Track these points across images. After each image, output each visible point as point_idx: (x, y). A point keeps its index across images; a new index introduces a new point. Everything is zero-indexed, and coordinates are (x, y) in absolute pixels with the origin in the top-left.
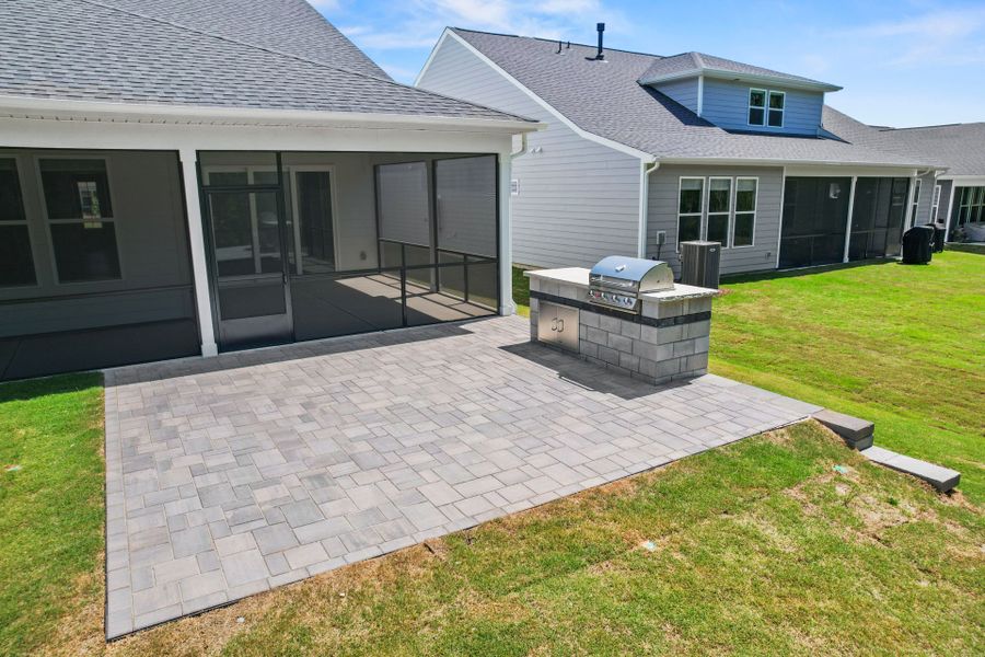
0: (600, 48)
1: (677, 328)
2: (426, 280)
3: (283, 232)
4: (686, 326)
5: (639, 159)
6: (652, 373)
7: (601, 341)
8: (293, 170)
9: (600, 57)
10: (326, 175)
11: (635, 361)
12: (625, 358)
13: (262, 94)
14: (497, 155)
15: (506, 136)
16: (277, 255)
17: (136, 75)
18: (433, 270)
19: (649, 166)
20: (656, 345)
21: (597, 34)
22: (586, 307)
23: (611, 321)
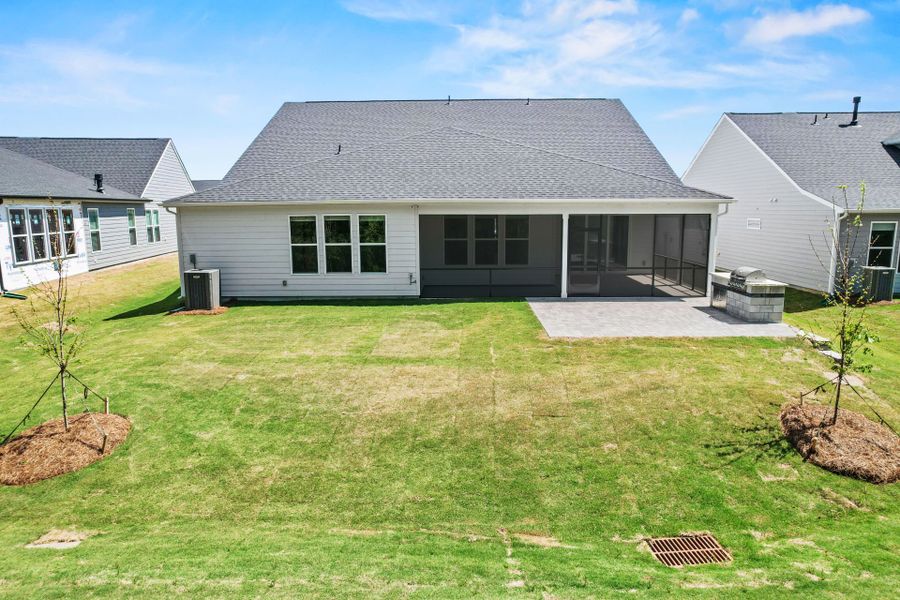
0: (855, 114)
1: (763, 299)
2: (674, 278)
3: (600, 246)
4: (768, 299)
5: (835, 211)
7: (733, 304)
9: (854, 123)
12: (741, 312)
14: (710, 215)
15: (716, 206)
16: (595, 261)
18: (679, 271)
19: (842, 215)
20: (750, 305)
21: (853, 104)
22: (729, 289)
23: (737, 295)
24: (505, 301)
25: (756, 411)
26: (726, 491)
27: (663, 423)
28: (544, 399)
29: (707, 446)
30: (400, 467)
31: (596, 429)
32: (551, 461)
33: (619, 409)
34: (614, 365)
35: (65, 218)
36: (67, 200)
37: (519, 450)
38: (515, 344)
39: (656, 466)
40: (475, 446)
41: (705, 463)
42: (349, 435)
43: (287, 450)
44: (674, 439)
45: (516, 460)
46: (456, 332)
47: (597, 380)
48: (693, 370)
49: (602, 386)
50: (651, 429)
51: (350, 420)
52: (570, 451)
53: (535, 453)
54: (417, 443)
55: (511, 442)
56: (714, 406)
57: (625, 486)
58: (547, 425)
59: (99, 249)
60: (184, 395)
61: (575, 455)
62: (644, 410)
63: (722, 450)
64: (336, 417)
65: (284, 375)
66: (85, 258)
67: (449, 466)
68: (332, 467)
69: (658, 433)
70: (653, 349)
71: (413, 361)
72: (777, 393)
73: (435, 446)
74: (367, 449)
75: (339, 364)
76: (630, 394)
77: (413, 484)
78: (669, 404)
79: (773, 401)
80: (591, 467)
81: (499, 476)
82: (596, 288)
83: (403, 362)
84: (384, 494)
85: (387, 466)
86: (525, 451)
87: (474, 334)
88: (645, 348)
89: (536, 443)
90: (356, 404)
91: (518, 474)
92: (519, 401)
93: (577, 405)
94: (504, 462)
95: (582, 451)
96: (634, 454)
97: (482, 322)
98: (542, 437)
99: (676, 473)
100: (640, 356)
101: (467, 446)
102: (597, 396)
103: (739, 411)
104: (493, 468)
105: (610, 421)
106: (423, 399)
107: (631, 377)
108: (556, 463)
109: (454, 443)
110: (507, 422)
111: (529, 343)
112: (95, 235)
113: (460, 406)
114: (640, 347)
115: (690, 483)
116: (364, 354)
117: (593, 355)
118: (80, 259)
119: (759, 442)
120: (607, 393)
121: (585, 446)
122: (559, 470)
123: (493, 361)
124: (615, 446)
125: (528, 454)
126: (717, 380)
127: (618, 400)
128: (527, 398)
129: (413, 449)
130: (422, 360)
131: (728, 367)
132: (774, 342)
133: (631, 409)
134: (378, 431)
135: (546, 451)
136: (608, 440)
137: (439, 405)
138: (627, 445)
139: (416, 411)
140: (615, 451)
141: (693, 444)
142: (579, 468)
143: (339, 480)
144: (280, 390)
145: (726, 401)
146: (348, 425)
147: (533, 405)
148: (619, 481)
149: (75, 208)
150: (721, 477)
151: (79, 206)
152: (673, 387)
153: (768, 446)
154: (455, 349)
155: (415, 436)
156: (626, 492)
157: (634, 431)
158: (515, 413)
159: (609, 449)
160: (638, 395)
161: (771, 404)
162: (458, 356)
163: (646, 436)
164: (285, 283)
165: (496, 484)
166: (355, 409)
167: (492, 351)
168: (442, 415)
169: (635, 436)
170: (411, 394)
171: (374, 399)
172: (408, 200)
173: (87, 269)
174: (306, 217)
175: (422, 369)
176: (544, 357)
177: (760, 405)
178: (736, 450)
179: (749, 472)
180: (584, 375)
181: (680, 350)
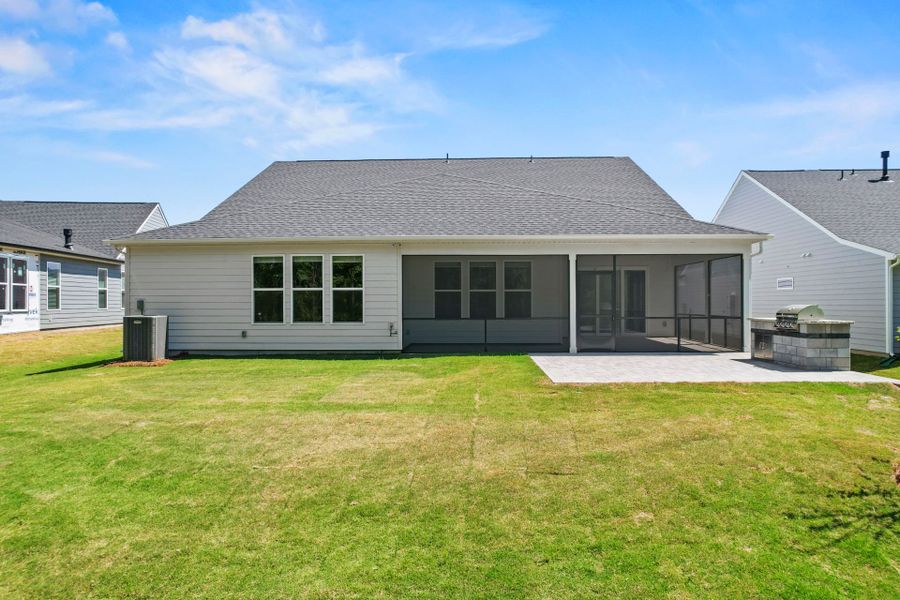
0: (885, 170)
1: (822, 340)
3: (615, 314)
4: (829, 340)
5: (884, 257)
6: (806, 363)
7: (783, 351)
8: (622, 269)
9: (885, 178)
10: (643, 272)
11: (798, 359)
12: (794, 358)
13: (608, 228)
14: (741, 255)
15: (748, 244)
17: (554, 223)
19: (893, 262)
20: (806, 348)
21: (882, 160)
22: (776, 333)
23: (787, 339)
24: (501, 355)
25: (854, 469)
26: (841, 590)
27: (719, 483)
28: (544, 451)
29: (791, 516)
30: (317, 545)
31: (620, 492)
32: (553, 538)
33: (652, 465)
34: (639, 412)
35: (16, 269)
36: (21, 248)
37: (502, 521)
38: (509, 390)
39: (717, 547)
40: (436, 514)
41: (795, 542)
42: (254, 496)
43: (157, 517)
44: (738, 506)
45: (497, 536)
46: (435, 380)
47: (618, 428)
48: (748, 417)
49: (625, 436)
50: (702, 492)
51: (261, 476)
52: (583, 523)
53: (527, 524)
54: (350, 508)
55: (491, 509)
56: (789, 460)
57: (671, 578)
58: (547, 486)
59: (57, 307)
60: (51, 444)
61: (588, 530)
62: (689, 466)
63: (818, 522)
64: (242, 471)
65: (196, 422)
66: (37, 316)
67: (393, 544)
68: (213, 541)
69: (714, 498)
70: (691, 394)
71: (370, 408)
72: (879, 446)
73: (376, 513)
74: (275, 517)
75: (273, 411)
76: (666, 445)
77: (331, 571)
78: (723, 458)
79: (875, 455)
80: (614, 547)
81: (470, 561)
82: (612, 344)
83: (356, 408)
84: (281, 585)
85: (298, 542)
86: (511, 522)
87: (458, 382)
88: (679, 393)
89: (530, 511)
90: (276, 455)
91: (499, 557)
92: (508, 455)
93: (591, 459)
94: (479, 539)
95: (599, 523)
96: (681, 527)
97: (470, 372)
98: (538, 503)
99: (752, 557)
100: (673, 401)
101: (425, 514)
102: (617, 448)
103: (830, 468)
104: (460, 547)
105: (641, 481)
106: (372, 450)
107: (666, 424)
108: (559, 541)
109: (405, 510)
110: (488, 481)
111: (527, 390)
112: (54, 293)
113: (423, 459)
114: (674, 392)
115: (778, 575)
116: (310, 400)
117: (611, 400)
118: (31, 316)
119: (874, 512)
120: (633, 444)
121: (604, 516)
122: (565, 552)
123: (477, 407)
124: (651, 516)
125: (517, 528)
126: (787, 428)
127: (650, 451)
128: (519, 450)
129: (340, 520)
130: (383, 406)
131: (796, 414)
132: (850, 388)
133: (669, 465)
134: (297, 491)
135: (546, 523)
136: (637, 507)
137: (392, 458)
138: (668, 514)
139: (358, 466)
140: (650, 524)
141: (770, 514)
142: (596, 549)
143: (217, 562)
144: (182, 439)
145: (806, 455)
146: (257, 482)
147: (528, 459)
148: (661, 569)
149: (31, 259)
150: (827, 567)
151: (37, 258)
152: (726, 436)
153: (890, 520)
154: (429, 396)
155: (349, 500)
156: (674, 588)
157: (676, 493)
158: (500, 470)
159: (641, 520)
160: (677, 447)
161: (874, 459)
162: (431, 402)
163: (696, 502)
164: (244, 334)
165: (464, 573)
166: (274, 462)
167: (477, 397)
168: (394, 471)
169: (679, 501)
170: (357, 444)
171: (304, 450)
172: (389, 237)
173: (38, 328)
174: (271, 258)
175: (382, 415)
176: (546, 403)
177: (860, 462)
178: (838, 524)
179: (871, 559)
180: (600, 422)
181: (726, 396)
